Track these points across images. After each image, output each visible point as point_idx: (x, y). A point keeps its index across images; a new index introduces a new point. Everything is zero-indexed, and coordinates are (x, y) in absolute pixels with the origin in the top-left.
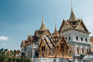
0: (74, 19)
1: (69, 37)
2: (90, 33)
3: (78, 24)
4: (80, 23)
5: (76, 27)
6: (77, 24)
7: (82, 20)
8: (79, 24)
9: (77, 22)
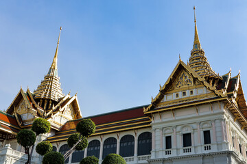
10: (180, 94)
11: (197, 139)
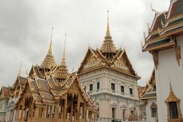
0: (110, 49)
1: (98, 84)
2: (139, 78)
3: (116, 59)
4: (120, 57)
5: (113, 63)
6: (114, 57)
7: (125, 52)
8: (118, 58)
9: (114, 54)
10: (90, 64)
11: (95, 87)
